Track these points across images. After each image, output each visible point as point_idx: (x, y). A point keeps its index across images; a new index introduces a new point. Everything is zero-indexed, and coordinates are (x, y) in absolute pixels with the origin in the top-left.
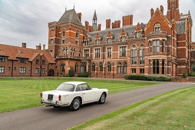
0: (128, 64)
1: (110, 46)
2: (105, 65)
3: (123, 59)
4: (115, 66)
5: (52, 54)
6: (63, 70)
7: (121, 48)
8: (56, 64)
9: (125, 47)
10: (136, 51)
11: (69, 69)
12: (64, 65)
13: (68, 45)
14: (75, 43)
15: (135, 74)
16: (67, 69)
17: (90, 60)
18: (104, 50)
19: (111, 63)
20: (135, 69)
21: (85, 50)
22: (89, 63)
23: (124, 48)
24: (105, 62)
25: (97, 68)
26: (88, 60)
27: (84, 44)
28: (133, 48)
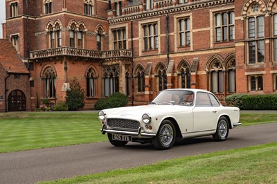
0: (239, 62)
1: (185, 11)
2: (174, 71)
3: (224, 51)
4: (203, 73)
5: (17, 47)
6: (53, 92)
7: (219, 17)
8: (29, 75)
9: (230, 12)
10: (262, 20)
11: (66, 86)
12: (51, 77)
13: (60, 18)
14: (82, 11)
15: (261, 93)
16: (63, 87)
17: (130, 59)
18: (167, 28)
19: (190, 62)
20: (260, 78)
21: (114, 31)
22: (127, 66)
23: (226, 16)
24: (171, 63)
25: (151, 80)
26: (123, 59)
27: (110, 13)
28: (252, 13)
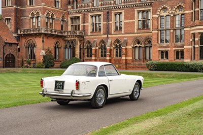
0: (154, 42)
1: (120, 9)
2: (111, 46)
3: (143, 35)
4: (130, 47)
5: (9, 26)
6: (33, 56)
7: (140, 14)
8: (17, 44)
9: (147, 11)
10: (169, 18)
11: (43, 53)
12: (33, 46)
13: (40, 9)
14: (53, 5)
15: (167, 61)
16: (40, 53)
17: (82, 37)
18: (108, 18)
19: (122, 41)
20: (167, 52)
21: (72, 18)
22: (80, 41)
23: (145, 14)
24: (110, 41)
25: (96, 50)
26: (79, 36)
27: (70, 7)
28: (163, 13)
